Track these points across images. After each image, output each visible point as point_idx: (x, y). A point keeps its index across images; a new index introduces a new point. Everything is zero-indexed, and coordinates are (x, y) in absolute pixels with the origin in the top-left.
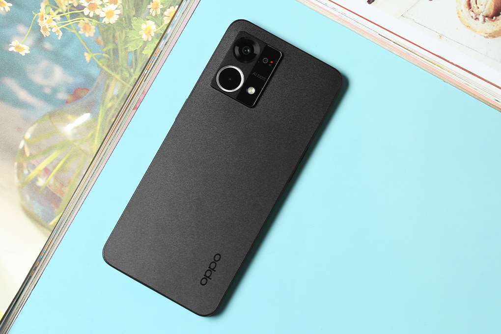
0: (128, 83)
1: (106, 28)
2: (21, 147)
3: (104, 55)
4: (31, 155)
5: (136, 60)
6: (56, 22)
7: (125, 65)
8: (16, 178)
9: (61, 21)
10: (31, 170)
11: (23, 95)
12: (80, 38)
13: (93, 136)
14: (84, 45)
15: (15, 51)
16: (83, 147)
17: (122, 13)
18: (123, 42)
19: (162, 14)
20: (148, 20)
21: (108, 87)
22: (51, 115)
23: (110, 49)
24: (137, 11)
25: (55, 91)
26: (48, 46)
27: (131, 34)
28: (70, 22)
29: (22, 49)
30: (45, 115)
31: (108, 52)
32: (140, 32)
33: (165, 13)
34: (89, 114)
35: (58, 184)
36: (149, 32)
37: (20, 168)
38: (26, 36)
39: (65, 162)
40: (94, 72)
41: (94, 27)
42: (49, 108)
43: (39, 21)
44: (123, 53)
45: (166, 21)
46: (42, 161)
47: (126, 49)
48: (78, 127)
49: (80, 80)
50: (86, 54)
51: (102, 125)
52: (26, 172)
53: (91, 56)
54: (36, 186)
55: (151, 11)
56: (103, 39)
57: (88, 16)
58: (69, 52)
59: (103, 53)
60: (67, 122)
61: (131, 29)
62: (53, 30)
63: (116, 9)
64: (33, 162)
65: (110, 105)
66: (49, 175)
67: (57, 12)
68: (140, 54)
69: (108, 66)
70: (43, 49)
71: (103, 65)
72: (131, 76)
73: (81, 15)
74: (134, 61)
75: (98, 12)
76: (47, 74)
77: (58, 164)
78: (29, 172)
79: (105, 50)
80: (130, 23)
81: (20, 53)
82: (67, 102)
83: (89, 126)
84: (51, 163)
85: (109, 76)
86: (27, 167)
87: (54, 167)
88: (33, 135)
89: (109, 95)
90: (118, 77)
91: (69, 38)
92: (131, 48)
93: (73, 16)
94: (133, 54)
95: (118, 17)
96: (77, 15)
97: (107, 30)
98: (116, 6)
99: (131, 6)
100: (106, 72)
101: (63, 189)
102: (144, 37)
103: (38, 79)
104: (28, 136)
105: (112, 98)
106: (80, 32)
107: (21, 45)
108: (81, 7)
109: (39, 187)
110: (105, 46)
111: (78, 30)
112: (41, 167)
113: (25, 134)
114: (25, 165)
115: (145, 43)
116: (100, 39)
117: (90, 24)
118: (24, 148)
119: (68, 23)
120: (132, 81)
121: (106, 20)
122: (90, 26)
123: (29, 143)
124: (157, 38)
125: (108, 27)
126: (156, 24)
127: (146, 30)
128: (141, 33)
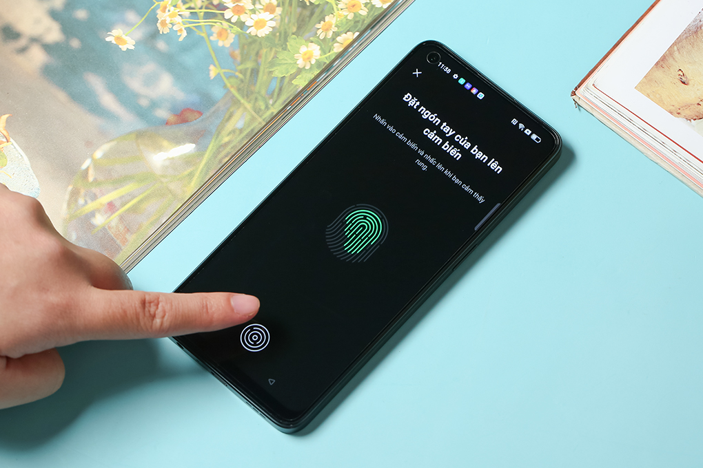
0: (261, 117)
1: (250, 40)
2: (84, 167)
3: (237, 74)
4: (95, 180)
5: (280, 89)
6: (182, 18)
7: (263, 92)
8: (65, 206)
9: (190, 18)
10: (89, 201)
11: (108, 101)
12: (209, 46)
13: (191, 175)
14: (213, 55)
15: (114, 42)
16: (172, 186)
17: (278, 27)
18: (270, 62)
19: (333, 39)
20: (312, 42)
21: (231, 116)
22: (139, 135)
23: (246, 69)
24: (299, 28)
25: (154, 104)
26: (161, 45)
27: (282, 56)
28: (202, 22)
29: (125, 42)
30: (130, 133)
31: (243, 72)
32: (296, 55)
33: (338, 39)
34: (193, 146)
35: (121, 228)
36: (309, 58)
37: (75, 194)
38: (136, 26)
39: (141, 201)
40: (217, 92)
41: (233, 36)
42: (139, 125)
43: (159, 12)
44: (265, 77)
45: (337, 49)
46: (109, 192)
47: (271, 72)
48: (173, 158)
49: (194, 98)
50: (212, 67)
51: (207, 164)
52: (81, 201)
53: (218, 71)
54: (90, 223)
55: (319, 32)
56: (242, 54)
57: (229, 20)
58: (189, 60)
59: (236, 71)
60: (160, 148)
61: (285, 49)
62: (175, 28)
63: (271, 20)
64: (95, 190)
65: (226, 139)
66: (114, 212)
67: (187, 6)
68: (288, 82)
69: (239, 90)
70: (154, 49)
71: (232, 86)
72: (267, 108)
73: (220, 17)
74: (277, 90)
75: (243, 18)
76: (150, 80)
77: (131, 201)
78: (86, 202)
79: (240, 67)
80: (286, 40)
81: (120, 46)
82: (167, 123)
83: (189, 161)
84: (121, 198)
85: (236, 102)
86: (86, 195)
87: (123, 205)
88: (106, 156)
89: (230, 126)
90: (249, 106)
91: (194, 41)
92: (278, 73)
93: (208, 16)
94: (279, 81)
95: (271, 30)
96: (214, 16)
97: (251, 43)
98: (272, 16)
99: (293, 20)
100: (234, 96)
101: (127, 236)
102: (300, 63)
103: (135, 84)
104: (98, 154)
105: (233, 131)
106: (211, 38)
107: (124, 37)
108: (221, 7)
109: (94, 226)
110: (241, 63)
111: (209, 35)
112: (105, 199)
113: (95, 151)
114: (83, 192)
115: (300, 71)
116: (237, 52)
117: (229, 31)
118: (87, 169)
119: (199, 23)
120: (267, 115)
121: (252, 31)
122: (228, 34)
123: (97, 165)
124: (318, 68)
125: (254, 40)
126: (321, 49)
127: (305, 54)
128: (297, 57)
